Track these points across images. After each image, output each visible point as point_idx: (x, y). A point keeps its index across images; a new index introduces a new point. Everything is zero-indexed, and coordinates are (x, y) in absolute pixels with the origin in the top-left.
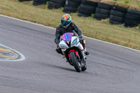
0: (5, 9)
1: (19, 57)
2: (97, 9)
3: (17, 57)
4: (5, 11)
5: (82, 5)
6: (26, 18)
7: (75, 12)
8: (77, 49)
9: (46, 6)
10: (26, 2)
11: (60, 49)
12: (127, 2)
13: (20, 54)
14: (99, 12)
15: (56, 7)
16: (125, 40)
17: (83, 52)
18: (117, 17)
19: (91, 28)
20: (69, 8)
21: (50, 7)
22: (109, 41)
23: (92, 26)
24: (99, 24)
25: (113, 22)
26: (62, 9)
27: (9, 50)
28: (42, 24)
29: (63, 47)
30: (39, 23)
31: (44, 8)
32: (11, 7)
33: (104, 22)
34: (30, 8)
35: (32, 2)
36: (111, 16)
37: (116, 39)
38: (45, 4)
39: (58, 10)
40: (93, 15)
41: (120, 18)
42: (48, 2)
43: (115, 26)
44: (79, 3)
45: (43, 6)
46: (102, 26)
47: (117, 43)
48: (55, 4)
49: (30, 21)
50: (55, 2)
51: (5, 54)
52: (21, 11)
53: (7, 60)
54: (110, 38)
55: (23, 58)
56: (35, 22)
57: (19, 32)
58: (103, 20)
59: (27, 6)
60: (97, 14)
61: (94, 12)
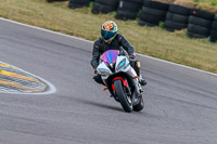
0: (24, 14)
1: (47, 88)
2: (168, 14)
3: (43, 88)
4: (25, 18)
5: (144, 8)
6: (57, 28)
7: (133, 18)
8: (125, 76)
9: (90, 9)
10: (57, 3)
11: (100, 76)
12: (213, 4)
13: (48, 83)
14: (171, 19)
15: (105, 12)
16: (212, 62)
17: (136, 81)
18: (198, 27)
19: (159, 44)
20: (125, 13)
21: (95, 11)
22: (187, 63)
23: (159, 40)
24: (171, 37)
25: (192, 34)
26: (114, 13)
27: (31, 77)
28: (82, 37)
29: (104, 73)
30: (78, 36)
31: (86, 13)
32: (35, 10)
33: (178, 35)
34: (64, 13)
35: (67, 3)
36: (190, 25)
37: (196, 62)
38: (88, 6)
39: (107, 16)
40: (161, 23)
41: (204, 28)
42: (91, 4)
43: (196, 41)
44: (140, 5)
45: (84, 9)
46: (176, 41)
47: (198, 67)
48: (102, 6)
49: (64, 32)
50: (102, 3)
51: (24, 83)
52: (50, 17)
53: (28, 93)
54: (188, 59)
55: (53, 90)
56: (72, 34)
57: (47, 50)
58: (177, 32)
59: (60, 9)
60: (168, 22)
61: (163, 18)
